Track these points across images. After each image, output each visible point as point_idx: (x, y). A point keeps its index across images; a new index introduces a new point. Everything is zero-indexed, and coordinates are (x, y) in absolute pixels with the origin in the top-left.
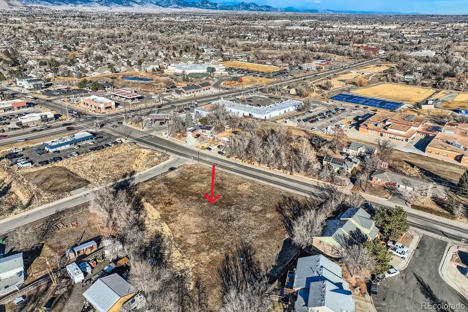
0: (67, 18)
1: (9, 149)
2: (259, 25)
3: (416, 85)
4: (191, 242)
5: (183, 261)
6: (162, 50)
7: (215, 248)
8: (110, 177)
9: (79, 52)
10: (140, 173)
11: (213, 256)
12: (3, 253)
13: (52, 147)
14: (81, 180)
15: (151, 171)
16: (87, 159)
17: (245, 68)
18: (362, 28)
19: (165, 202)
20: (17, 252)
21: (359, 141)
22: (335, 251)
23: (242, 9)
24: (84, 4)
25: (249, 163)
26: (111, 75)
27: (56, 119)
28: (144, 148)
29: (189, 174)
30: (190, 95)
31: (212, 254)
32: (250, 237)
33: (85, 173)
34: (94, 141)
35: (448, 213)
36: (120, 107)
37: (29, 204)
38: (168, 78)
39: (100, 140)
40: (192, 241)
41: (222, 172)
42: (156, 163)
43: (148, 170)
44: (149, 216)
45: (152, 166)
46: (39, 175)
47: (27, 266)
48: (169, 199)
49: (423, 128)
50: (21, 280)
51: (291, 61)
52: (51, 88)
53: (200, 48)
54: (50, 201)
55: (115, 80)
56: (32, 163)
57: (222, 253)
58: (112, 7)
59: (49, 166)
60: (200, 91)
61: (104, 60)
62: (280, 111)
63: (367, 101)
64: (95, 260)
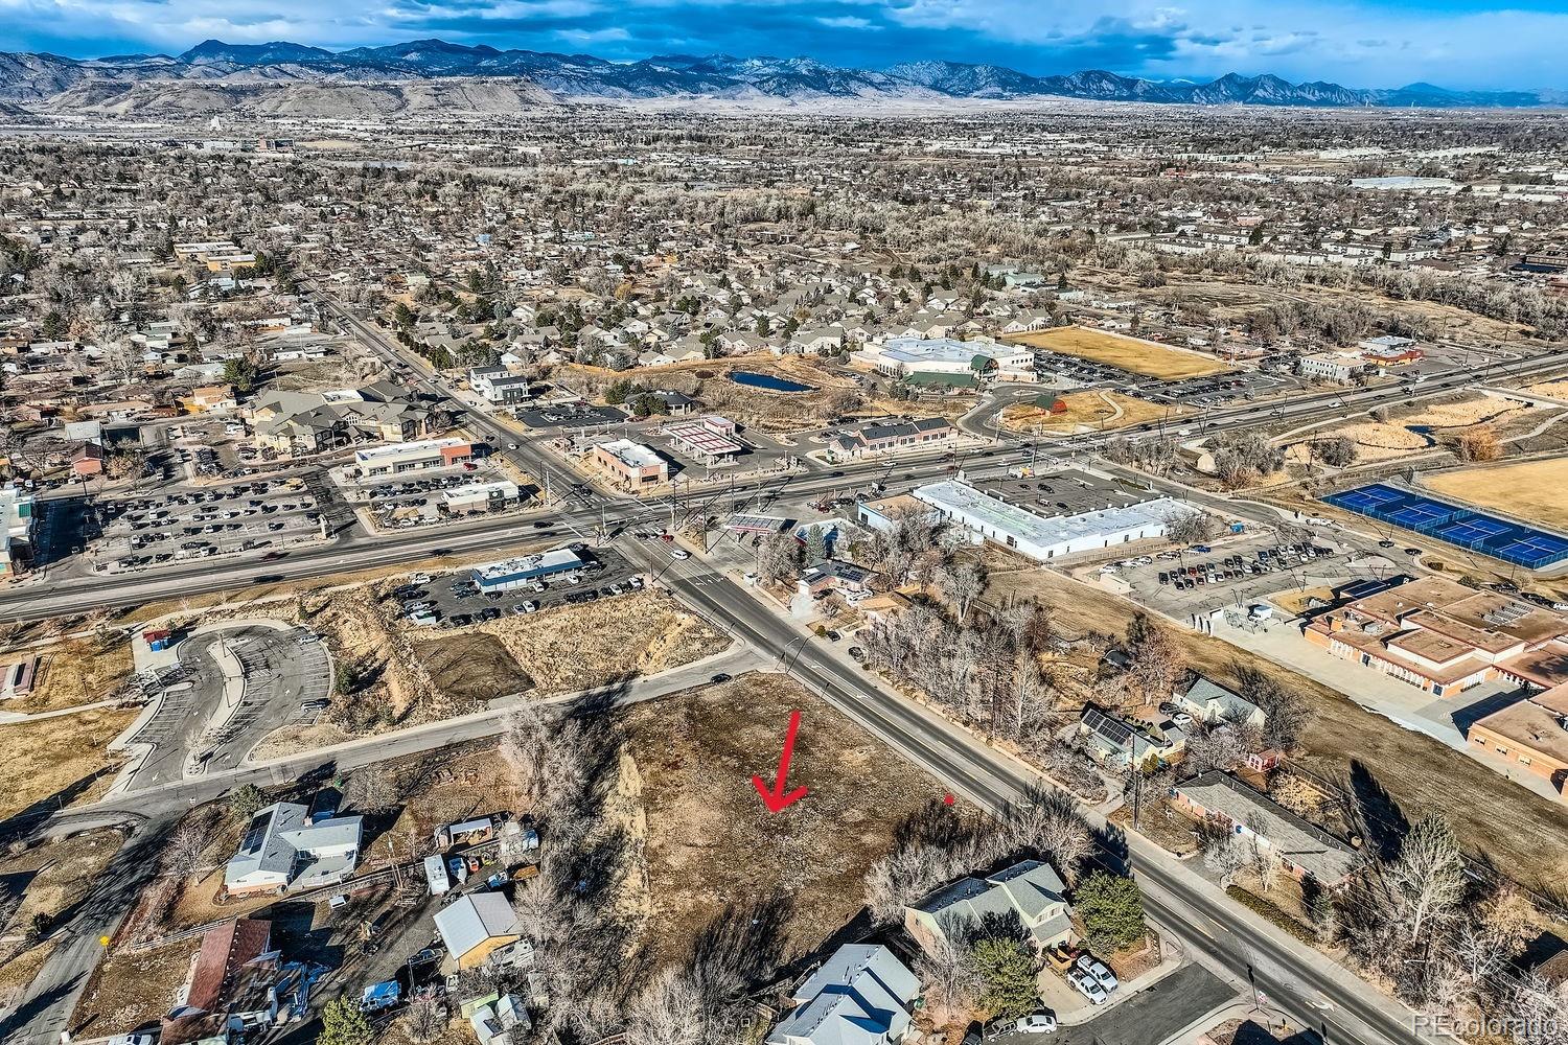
0: (658, 145)
1: (405, 575)
2: (1252, 170)
4: (673, 863)
5: (638, 899)
6: (878, 278)
7: (715, 886)
8: (580, 677)
9: (648, 276)
10: (647, 678)
11: (701, 902)
12: (336, 809)
13: (487, 582)
14: (518, 675)
15: (671, 676)
16: (549, 622)
17: (1105, 355)
19: (667, 760)
20: (355, 813)
21: (1284, 669)
23: (1227, 99)
24: (718, 91)
25: (906, 693)
26: (703, 365)
27: (522, 501)
28: (686, 611)
29: (752, 698)
30: (879, 452)
31: (702, 898)
32: (799, 879)
33: (533, 659)
34: (581, 574)
36: (681, 477)
37: (404, 716)
38: (852, 382)
39: (596, 573)
40: (676, 861)
41: (828, 705)
42: (692, 658)
43: (668, 671)
44: (621, 787)
45: (681, 663)
46: (443, 650)
47: (365, 842)
48: (678, 756)
49: (1526, 656)
50: (349, 868)
51: (1281, 338)
52: (542, 402)
53: (995, 273)
54: (444, 714)
55: (707, 382)
56: (438, 615)
57: (721, 901)
58: (796, 99)
59: (468, 628)
60: (912, 440)
61: (703, 309)
62: (1107, 538)
63: (1451, 523)
64: (479, 859)
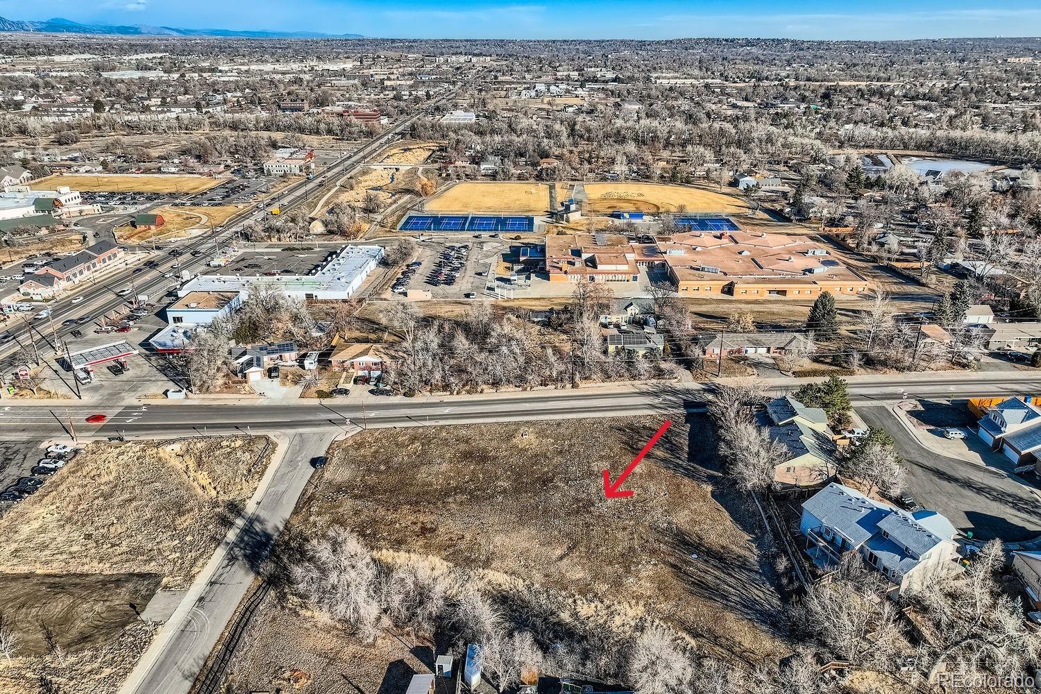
3: (509, 179)
7: (633, 562)
14: (114, 581)
17: (123, 188)
18: (285, 69)
19: (414, 531)
22: (815, 474)
25: (469, 392)
28: (161, 443)
30: (75, 281)
35: (838, 368)
42: (259, 464)
43: (262, 485)
45: (259, 474)
48: (414, 523)
57: (655, 565)
60: (94, 265)
